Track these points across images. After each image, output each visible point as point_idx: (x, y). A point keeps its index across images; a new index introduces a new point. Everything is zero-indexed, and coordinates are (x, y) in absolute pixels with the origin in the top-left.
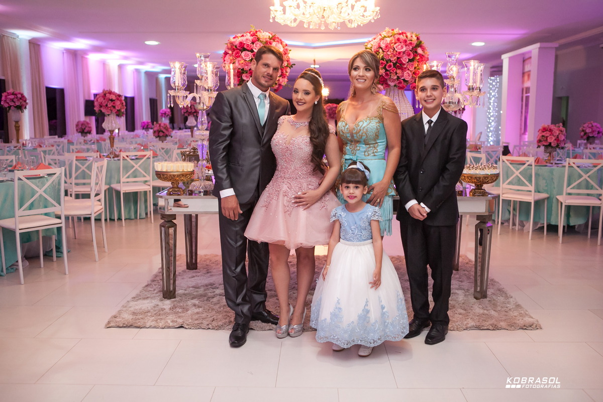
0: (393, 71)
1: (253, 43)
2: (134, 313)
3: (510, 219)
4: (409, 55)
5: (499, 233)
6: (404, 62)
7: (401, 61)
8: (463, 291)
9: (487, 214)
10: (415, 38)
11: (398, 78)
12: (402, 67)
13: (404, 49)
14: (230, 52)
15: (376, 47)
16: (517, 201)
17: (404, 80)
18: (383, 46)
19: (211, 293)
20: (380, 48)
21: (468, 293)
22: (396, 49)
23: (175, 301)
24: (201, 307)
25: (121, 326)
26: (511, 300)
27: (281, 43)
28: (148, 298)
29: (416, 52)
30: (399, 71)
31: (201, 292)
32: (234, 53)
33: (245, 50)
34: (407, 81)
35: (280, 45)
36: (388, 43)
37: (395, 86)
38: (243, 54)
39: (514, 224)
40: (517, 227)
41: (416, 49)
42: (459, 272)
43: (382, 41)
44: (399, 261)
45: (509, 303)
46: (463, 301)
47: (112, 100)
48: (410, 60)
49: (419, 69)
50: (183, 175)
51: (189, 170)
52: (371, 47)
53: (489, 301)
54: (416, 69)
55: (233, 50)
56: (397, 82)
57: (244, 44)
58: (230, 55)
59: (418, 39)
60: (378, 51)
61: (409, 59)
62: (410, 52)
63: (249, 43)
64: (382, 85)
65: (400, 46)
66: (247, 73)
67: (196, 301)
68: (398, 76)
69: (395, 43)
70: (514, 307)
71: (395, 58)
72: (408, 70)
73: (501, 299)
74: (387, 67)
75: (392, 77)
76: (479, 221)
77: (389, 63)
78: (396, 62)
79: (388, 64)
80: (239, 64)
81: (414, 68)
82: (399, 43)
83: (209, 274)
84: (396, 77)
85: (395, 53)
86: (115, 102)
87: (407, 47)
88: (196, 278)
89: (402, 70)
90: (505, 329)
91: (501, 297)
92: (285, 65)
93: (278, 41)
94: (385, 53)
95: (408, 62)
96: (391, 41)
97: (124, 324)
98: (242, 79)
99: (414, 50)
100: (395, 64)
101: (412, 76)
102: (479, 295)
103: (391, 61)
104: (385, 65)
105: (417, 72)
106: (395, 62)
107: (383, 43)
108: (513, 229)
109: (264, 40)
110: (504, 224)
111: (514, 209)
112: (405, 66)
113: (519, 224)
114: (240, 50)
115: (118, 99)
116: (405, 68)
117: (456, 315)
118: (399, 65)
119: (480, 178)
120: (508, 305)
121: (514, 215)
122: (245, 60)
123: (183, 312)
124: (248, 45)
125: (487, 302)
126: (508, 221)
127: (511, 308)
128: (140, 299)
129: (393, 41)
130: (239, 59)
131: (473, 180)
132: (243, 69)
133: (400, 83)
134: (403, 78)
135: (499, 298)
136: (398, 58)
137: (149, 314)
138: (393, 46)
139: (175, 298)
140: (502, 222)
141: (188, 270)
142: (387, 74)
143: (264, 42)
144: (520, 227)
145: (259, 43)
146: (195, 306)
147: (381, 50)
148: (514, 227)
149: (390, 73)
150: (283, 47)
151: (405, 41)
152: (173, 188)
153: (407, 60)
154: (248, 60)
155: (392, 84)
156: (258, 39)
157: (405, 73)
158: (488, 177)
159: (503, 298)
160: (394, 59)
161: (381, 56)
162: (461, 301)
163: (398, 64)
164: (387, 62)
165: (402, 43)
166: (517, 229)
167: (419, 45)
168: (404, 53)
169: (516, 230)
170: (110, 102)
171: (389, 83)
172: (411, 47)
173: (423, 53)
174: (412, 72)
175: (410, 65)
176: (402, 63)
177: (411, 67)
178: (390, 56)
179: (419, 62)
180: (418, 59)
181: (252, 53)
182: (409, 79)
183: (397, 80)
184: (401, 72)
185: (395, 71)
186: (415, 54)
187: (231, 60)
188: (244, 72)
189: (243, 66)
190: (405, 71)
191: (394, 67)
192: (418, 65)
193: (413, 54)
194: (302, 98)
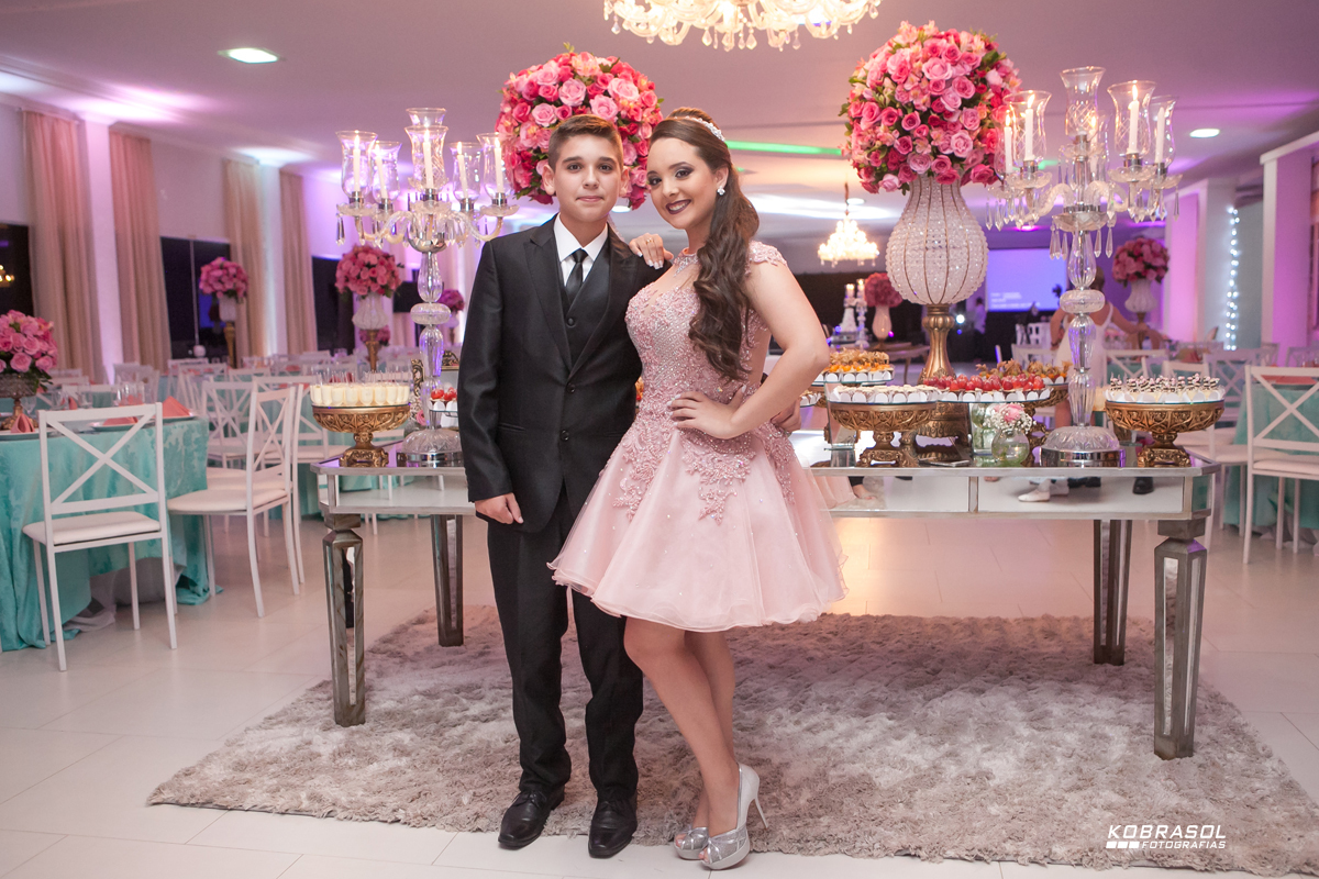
0: (920, 132)
1: (561, 83)
2: (240, 766)
3: (1275, 524)
4: (964, 89)
5: (1245, 560)
6: (948, 108)
7: (942, 105)
8: (1126, 729)
9: (1188, 517)
10: (979, 45)
11: (936, 152)
12: (946, 122)
13: (951, 72)
14: (507, 109)
15: (875, 74)
16: (1293, 480)
17: (952, 156)
18: (892, 69)
19: (456, 711)
20: (886, 74)
21: (1137, 738)
22: (927, 75)
23: (357, 732)
24: (408, 754)
25: (185, 801)
26: (1268, 764)
27: (636, 82)
28: (299, 720)
29: (984, 81)
30: (935, 133)
31: (433, 709)
32: (516, 110)
33: (542, 100)
34: (962, 159)
35: (632, 85)
36: (905, 62)
37: (930, 173)
38: (536, 112)
39: (1287, 537)
40: (1295, 545)
41: (984, 74)
42: (1124, 668)
43: (891, 58)
44: (968, 633)
45: (1260, 774)
46: (1119, 764)
47: (369, 266)
48: (966, 103)
49: (991, 126)
50: (371, 415)
52: (865, 78)
53: (1200, 766)
54: (985, 127)
55: (513, 102)
56: (933, 163)
57: (539, 86)
58: (508, 116)
59: (988, 47)
60: (878, 84)
61: (963, 100)
62: (966, 80)
63: (551, 84)
64: (895, 173)
65: (937, 66)
67: (405, 737)
68: (933, 147)
69: (925, 60)
70: (1275, 788)
71: (926, 98)
72: (963, 128)
73: (1238, 759)
74: (904, 124)
75: (918, 151)
76: (1163, 538)
77: (910, 113)
78: (929, 109)
79: (906, 116)
80: (528, 137)
81: (978, 122)
82: (936, 59)
83: (482, 659)
84: (928, 151)
85: (924, 85)
86: (376, 269)
87: (959, 67)
88: (446, 668)
89: (946, 129)
90: (1243, 870)
91: (1237, 754)
93: (625, 77)
94: (898, 88)
95: (961, 108)
96: (913, 55)
97: (193, 796)
99: (978, 76)
100: (925, 116)
101: (976, 146)
102: (1169, 748)
103: (914, 108)
104: (900, 120)
105: (988, 135)
106: (924, 108)
107: (893, 63)
108: (1283, 548)
109: (588, 75)
110: (1262, 537)
111: (1288, 500)
112: (954, 119)
113: (1301, 538)
114: (530, 103)
115: (382, 263)
116: (955, 125)
117: (1095, 810)
118: (936, 118)
119: (1163, 414)
120: (1257, 785)
121: (1287, 517)
122: (541, 127)
123: (358, 767)
124: (548, 87)
125: (1194, 769)
126: (1272, 528)
127: (1267, 792)
128: (281, 722)
129: (921, 55)
130: (529, 124)
131: (1145, 422)
132: (538, 150)
133: (942, 164)
134: (948, 152)
135: (1229, 756)
136: (933, 99)
137: (272, 769)
138: (920, 67)
139: (363, 723)
140: (1256, 530)
141: (440, 647)
142: (906, 145)
143: (585, 80)
144: (1303, 545)
145: (575, 82)
146: (395, 750)
147: (887, 82)
148: (1288, 543)
149: (914, 140)
150: (640, 91)
151: (952, 53)
152: (356, 448)
153: (959, 103)
154: (546, 125)
155: (920, 169)
156: (574, 74)
157: (954, 137)
158: (1187, 412)
159: (1243, 757)
160: (922, 102)
161: (886, 96)
162: (1115, 762)
163: (933, 115)
164: (905, 112)
165: (944, 59)
166: (1295, 550)
167: (994, 63)
168: (949, 82)
169: (1292, 552)
170: (365, 269)
171: (914, 167)
172: (968, 69)
173: (1004, 85)
174: (975, 134)
175: (966, 117)
176: (945, 111)
177: (969, 119)
178: (912, 93)
179: (991, 107)
180: (990, 100)
181: (557, 109)
182: (965, 152)
183: (932, 158)
184: (942, 136)
185: (924, 133)
186: (980, 84)
187: (507, 129)
188: (541, 157)
189: (536, 142)
190: (955, 133)
191: (922, 123)
192: (988, 114)
193: (976, 86)
194: (675, 191)
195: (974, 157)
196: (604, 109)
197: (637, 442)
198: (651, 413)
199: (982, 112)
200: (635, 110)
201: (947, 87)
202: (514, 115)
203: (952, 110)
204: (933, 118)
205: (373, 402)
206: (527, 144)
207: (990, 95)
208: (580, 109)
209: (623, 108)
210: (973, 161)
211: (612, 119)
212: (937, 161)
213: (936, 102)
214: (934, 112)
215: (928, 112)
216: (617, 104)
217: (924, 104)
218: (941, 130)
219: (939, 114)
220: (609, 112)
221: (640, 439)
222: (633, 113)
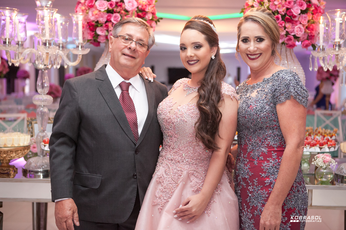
0: (281, 24)
4: (301, 5)
6: (295, 14)
7: (292, 12)
11: (288, 34)
12: (293, 20)
17: (294, 36)
29: (310, 2)
30: (288, 25)
32: (87, 2)
34: (299, 37)
37: (283, 43)
38: (97, 3)
48: (303, 12)
49: (314, 23)
50: (11, 151)
51: (22, 144)
54: (310, 23)
56: (286, 39)
58: (82, 5)
61: (301, 10)
62: (303, 1)
66: (101, 26)
68: (287, 32)
71: (284, 8)
72: (300, 23)
77: (276, 15)
78: (285, 14)
80: (93, 15)
81: (307, 21)
84: (284, 33)
89: (293, 23)
92: (149, 17)
94: (271, 3)
95: (300, 14)
98: (96, 33)
100: (283, 16)
101: (305, 32)
103: (278, 13)
105: (311, 27)
106: (283, 13)
112: (296, 19)
116: (296, 21)
122: (100, 11)
130: (93, 9)
132: (97, 22)
133: (290, 39)
134: (293, 34)
136: (288, 9)
153: (299, 12)
154: (103, 10)
157: (296, 27)
160: (282, 10)
163: (287, 17)
173: (319, 5)
174: (305, 26)
175: (302, 18)
176: (293, 15)
177: (303, 19)
178: (278, 6)
179: (313, 14)
180: (313, 11)
181: (108, 3)
182: (300, 34)
183: (285, 36)
184: (290, 27)
185: (283, 25)
186: (308, 4)
187: (83, 11)
188: (99, 25)
189: (97, 18)
190: (297, 25)
191: (282, 20)
192: (312, 18)
193: (307, 4)
194: (193, 55)
195: (304, 36)
196: (131, 4)
197: (164, 173)
198: (172, 160)
199: (309, 17)
200: (146, 5)
201: (294, 4)
202: (86, 4)
203: (296, 15)
204: (287, 18)
205: (13, 144)
206: (92, 18)
207: (313, 8)
208: (119, 4)
209: (140, 4)
210: (303, 38)
211: (135, 9)
212: (287, 38)
213: (289, 11)
214: (288, 15)
215: (285, 15)
216: (137, 2)
217: (283, 11)
218: (291, 24)
219: (290, 16)
220: (133, 6)
221: (165, 172)
222: (144, 7)
